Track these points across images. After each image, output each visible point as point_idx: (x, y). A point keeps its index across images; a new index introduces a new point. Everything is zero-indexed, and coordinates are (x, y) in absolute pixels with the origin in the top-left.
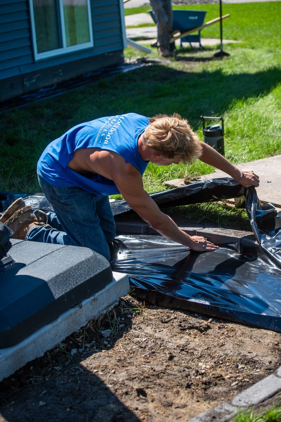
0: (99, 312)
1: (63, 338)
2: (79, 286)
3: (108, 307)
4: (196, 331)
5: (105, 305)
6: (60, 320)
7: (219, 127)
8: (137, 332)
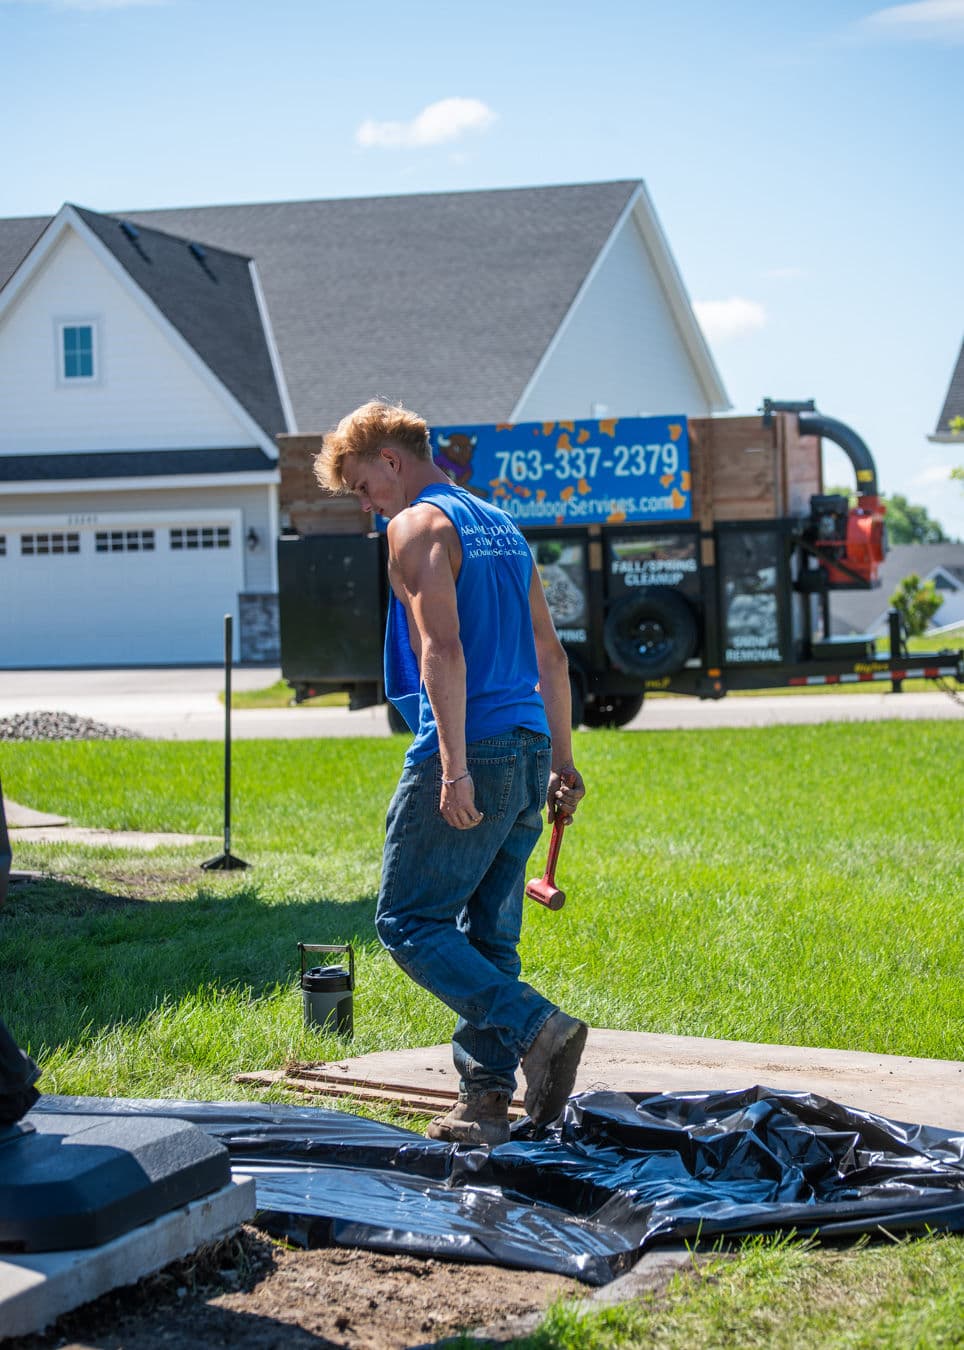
0: (213, 1235)
1: (163, 1263)
2: (182, 1170)
3: (226, 1231)
4: (407, 1275)
5: (220, 1227)
6: (160, 1223)
7: (340, 970)
8: (290, 1274)
